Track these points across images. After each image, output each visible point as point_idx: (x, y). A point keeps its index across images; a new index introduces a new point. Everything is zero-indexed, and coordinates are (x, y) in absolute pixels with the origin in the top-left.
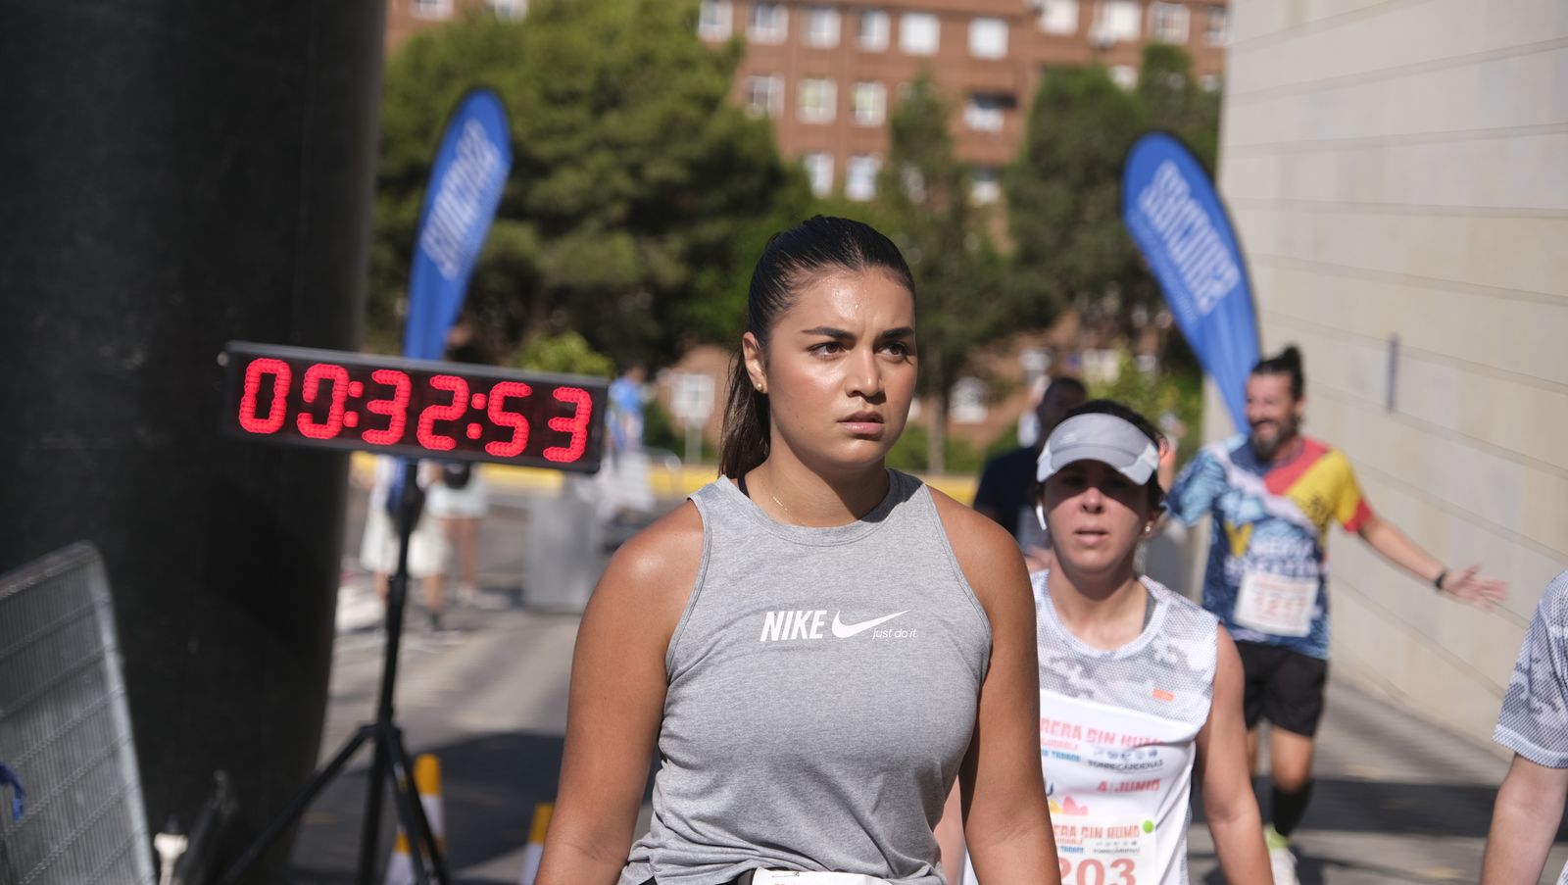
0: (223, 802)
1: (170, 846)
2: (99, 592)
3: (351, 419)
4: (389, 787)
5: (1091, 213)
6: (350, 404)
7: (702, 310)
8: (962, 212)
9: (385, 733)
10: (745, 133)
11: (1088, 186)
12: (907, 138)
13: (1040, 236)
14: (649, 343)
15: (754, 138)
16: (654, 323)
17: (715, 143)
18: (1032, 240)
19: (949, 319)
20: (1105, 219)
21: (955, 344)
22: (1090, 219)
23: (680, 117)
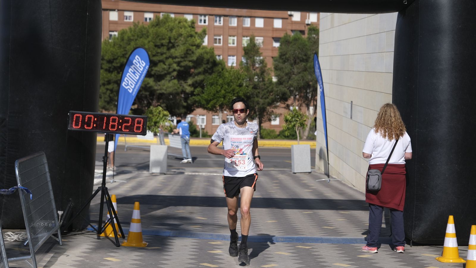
0: (71, 204)
1: (60, 213)
2: (45, 161)
3: (95, 125)
5: (295, 71)
6: (94, 122)
7: (196, 98)
9: (104, 188)
10: (207, 53)
11: (295, 65)
12: (248, 53)
13: (282, 78)
14: (184, 107)
15: (209, 54)
16: (185, 102)
17: (199, 56)
18: (280, 79)
19: (260, 100)
20: (299, 73)
21: (262, 106)
22: (295, 73)
23: (190, 50)
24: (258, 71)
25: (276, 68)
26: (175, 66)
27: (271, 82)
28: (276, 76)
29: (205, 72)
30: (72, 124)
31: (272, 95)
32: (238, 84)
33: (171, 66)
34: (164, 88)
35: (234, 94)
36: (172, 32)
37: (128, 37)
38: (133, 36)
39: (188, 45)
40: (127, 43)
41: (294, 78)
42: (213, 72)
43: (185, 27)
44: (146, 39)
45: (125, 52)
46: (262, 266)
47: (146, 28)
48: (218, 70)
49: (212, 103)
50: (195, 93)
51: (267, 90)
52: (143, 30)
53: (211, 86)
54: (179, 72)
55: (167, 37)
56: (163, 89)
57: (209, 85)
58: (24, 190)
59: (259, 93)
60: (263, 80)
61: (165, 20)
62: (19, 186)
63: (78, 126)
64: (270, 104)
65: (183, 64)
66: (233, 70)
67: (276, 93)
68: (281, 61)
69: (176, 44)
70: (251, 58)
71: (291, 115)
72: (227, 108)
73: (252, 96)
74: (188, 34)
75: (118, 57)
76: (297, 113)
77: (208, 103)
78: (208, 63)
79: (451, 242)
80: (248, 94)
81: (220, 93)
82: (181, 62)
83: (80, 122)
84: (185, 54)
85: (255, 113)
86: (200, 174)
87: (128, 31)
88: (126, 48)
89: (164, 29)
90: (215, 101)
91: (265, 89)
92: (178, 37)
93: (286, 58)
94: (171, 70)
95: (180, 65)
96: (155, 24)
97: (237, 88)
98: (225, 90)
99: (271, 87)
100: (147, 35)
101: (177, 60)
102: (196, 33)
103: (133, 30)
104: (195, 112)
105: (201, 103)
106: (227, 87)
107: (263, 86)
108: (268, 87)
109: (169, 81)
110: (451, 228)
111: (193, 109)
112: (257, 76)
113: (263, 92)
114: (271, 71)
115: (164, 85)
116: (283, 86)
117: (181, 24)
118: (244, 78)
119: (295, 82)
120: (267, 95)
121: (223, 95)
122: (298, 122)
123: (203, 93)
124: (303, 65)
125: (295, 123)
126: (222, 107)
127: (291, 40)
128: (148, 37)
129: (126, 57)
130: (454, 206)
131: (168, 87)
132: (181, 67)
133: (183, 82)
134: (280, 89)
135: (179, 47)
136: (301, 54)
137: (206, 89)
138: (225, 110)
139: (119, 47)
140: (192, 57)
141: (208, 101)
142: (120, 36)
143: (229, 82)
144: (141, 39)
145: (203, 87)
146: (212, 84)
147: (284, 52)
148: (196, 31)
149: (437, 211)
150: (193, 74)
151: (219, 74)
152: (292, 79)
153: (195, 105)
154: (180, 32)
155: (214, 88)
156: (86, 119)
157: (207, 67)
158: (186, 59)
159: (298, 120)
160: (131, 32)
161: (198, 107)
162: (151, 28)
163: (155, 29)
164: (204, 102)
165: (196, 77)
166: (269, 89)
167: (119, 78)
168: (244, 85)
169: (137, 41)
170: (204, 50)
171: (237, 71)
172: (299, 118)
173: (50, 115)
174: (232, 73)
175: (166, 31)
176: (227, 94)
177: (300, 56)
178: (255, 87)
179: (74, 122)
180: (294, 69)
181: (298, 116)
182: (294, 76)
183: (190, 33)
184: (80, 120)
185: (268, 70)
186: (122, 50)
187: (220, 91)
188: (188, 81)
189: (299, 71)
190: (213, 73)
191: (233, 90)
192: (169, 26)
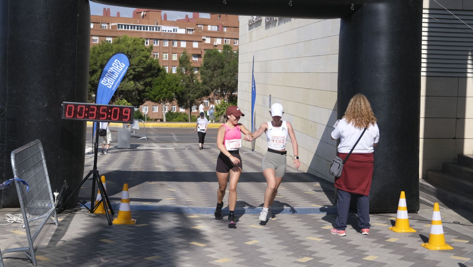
0: (66, 186)
1: (56, 194)
2: (41, 148)
3: (86, 115)
4: (96, 181)
5: (215, 75)
6: (86, 112)
7: (147, 94)
8: (192, 75)
9: (95, 171)
10: (154, 63)
11: (214, 71)
12: (182, 63)
13: (206, 80)
14: (138, 100)
15: (155, 63)
16: (138, 97)
17: (148, 64)
18: (205, 80)
19: (191, 95)
20: (218, 76)
21: (192, 99)
22: (215, 76)
23: (142, 60)
24: (189, 75)
25: (202, 73)
26: (131, 71)
27: (198, 83)
28: (202, 79)
29: (152, 76)
30: (65, 113)
31: (199, 92)
32: (176, 84)
33: (129, 71)
34: (124, 86)
35: (173, 91)
36: (129, 48)
37: (98, 51)
38: (102, 50)
39: (140, 56)
40: (97, 55)
41: (214, 80)
42: (158, 75)
43: (138, 44)
44: (110, 52)
45: (96, 62)
46: (246, 243)
47: (111, 44)
48: (162, 74)
49: (158, 97)
50: (145, 90)
51: (195, 88)
52: (109, 46)
53: (157, 86)
54: (134, 75)
55: (126, 51)
56: (123, 88)
57: (155, 85)
58: (21, 182)
59: (190, 90)
60: (193, 82)
61: (124, 39)
62: (16, 178)
63: (71, 115)
64: (197, 98)
65: (137, 70)
66: (171, 74)
67: (202, 90)
68: (205, 68)
69: (132, 56)
70: (184, 66)
71: (221, 106)
72: (168, 101)
73: (185, 92)
74: (140, 49)
75: (91, 64)
76: (224, 104)
77: (155, 98)
78: (154, 70)
79: (402, 214)
80: (183, 91)
81: (163, 91)
82: (136, 68)
83: (73, 112)
84: (138, 63)
85: (187, 104)
86: (154, 148)
87: (98, 46)
88: (96, 58)
89: (124, 46)
90: (160, 96)
91: (194, 87)
92: (133, 51)
93: (208, 67)
94: (129, 74)
95: (135, 70)
96: (117, 42)
97: (175, 86)
98: (166, 88)
99: (198, 86)
100: (111, 49)
101: (133, 67)
102: (146, 48)
103: (101, 46)
104: (145, 103)
105: (150, 98)
106: (168, 86)
107: (193, 85)
108: (196, 86)
109: (128, 82)
110: (403, 202)
111: (144, 101)
112: (188, 78)
113: (193, 90)
114: (198, 75)
115: (124, 85)
116: (207, 85)
117: (136, 41)
118: (179, 80)
119: (215, 82)
120: (196, 91)
121: (165, 92)
122: (225, 110)
123: (152, 90)
124: (220, 71)
125: (223, 111)
126: (164, 100)
127: (212, 54)
128: (112, 51)
129: (97, 65)
130: (394, 181)
131: (127, 86)
132: (135, 72)
133: (137, 83)
134: (205, 88)
135: (134, 58)
136: (219, 63)
137: (153, 87)
138: (166, 102)
139: (91, 58)
140: (143, 65)
141: (155, 96)
142: (92, 50)
143: (169, 83)
144: (108, 52)
145: (151, 86)
146: (157, 84)
147: (207, 62)
148: (146, 47)
149: (380, 185)
150: (144, 77)
151: (162, 77)
152: (213, 81)
153: (145, 99)
154: (135, 47)
155: (159, 86)
156: (79, 109)
157: (154, 72)
158: (139, 66)
159: (225, 109)
160: (100, 47)
161: (147, 100)
162: (114, 45)
163: (117, 45)
164: (152, 97)
165: (146, 79)
166: (196, 87)
167: (92, 80)
168: (179, 85)
169: (105, 54)
170: (151, 60)
171: (174, 75)
172: (226, 107)
173: (45, 106)
174: (171, 76)
175: (125, 47)
176: (168, 91)
177: (218, 64)
178: (187, 86)
179: (67, 112)
180: (214, 74)
181: (225, 106)
182: (214, 78)
183: (142, 48)
184: (73, 110)
185: (195, 74)
186: (94, 60)
187: (163, 89)
188: (141, 82)
189: (218, 75)
190: (158, 77)
191: (172, 88)
192: (127, 43)
